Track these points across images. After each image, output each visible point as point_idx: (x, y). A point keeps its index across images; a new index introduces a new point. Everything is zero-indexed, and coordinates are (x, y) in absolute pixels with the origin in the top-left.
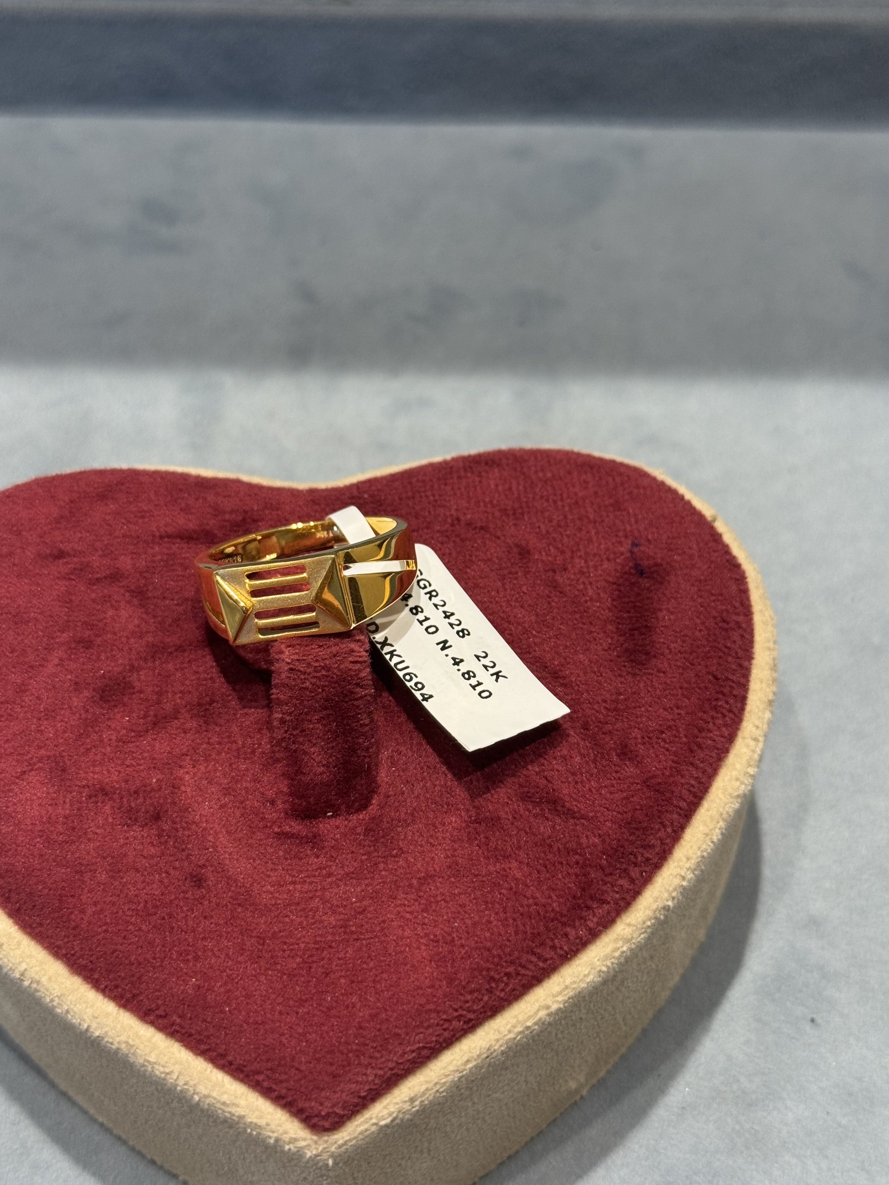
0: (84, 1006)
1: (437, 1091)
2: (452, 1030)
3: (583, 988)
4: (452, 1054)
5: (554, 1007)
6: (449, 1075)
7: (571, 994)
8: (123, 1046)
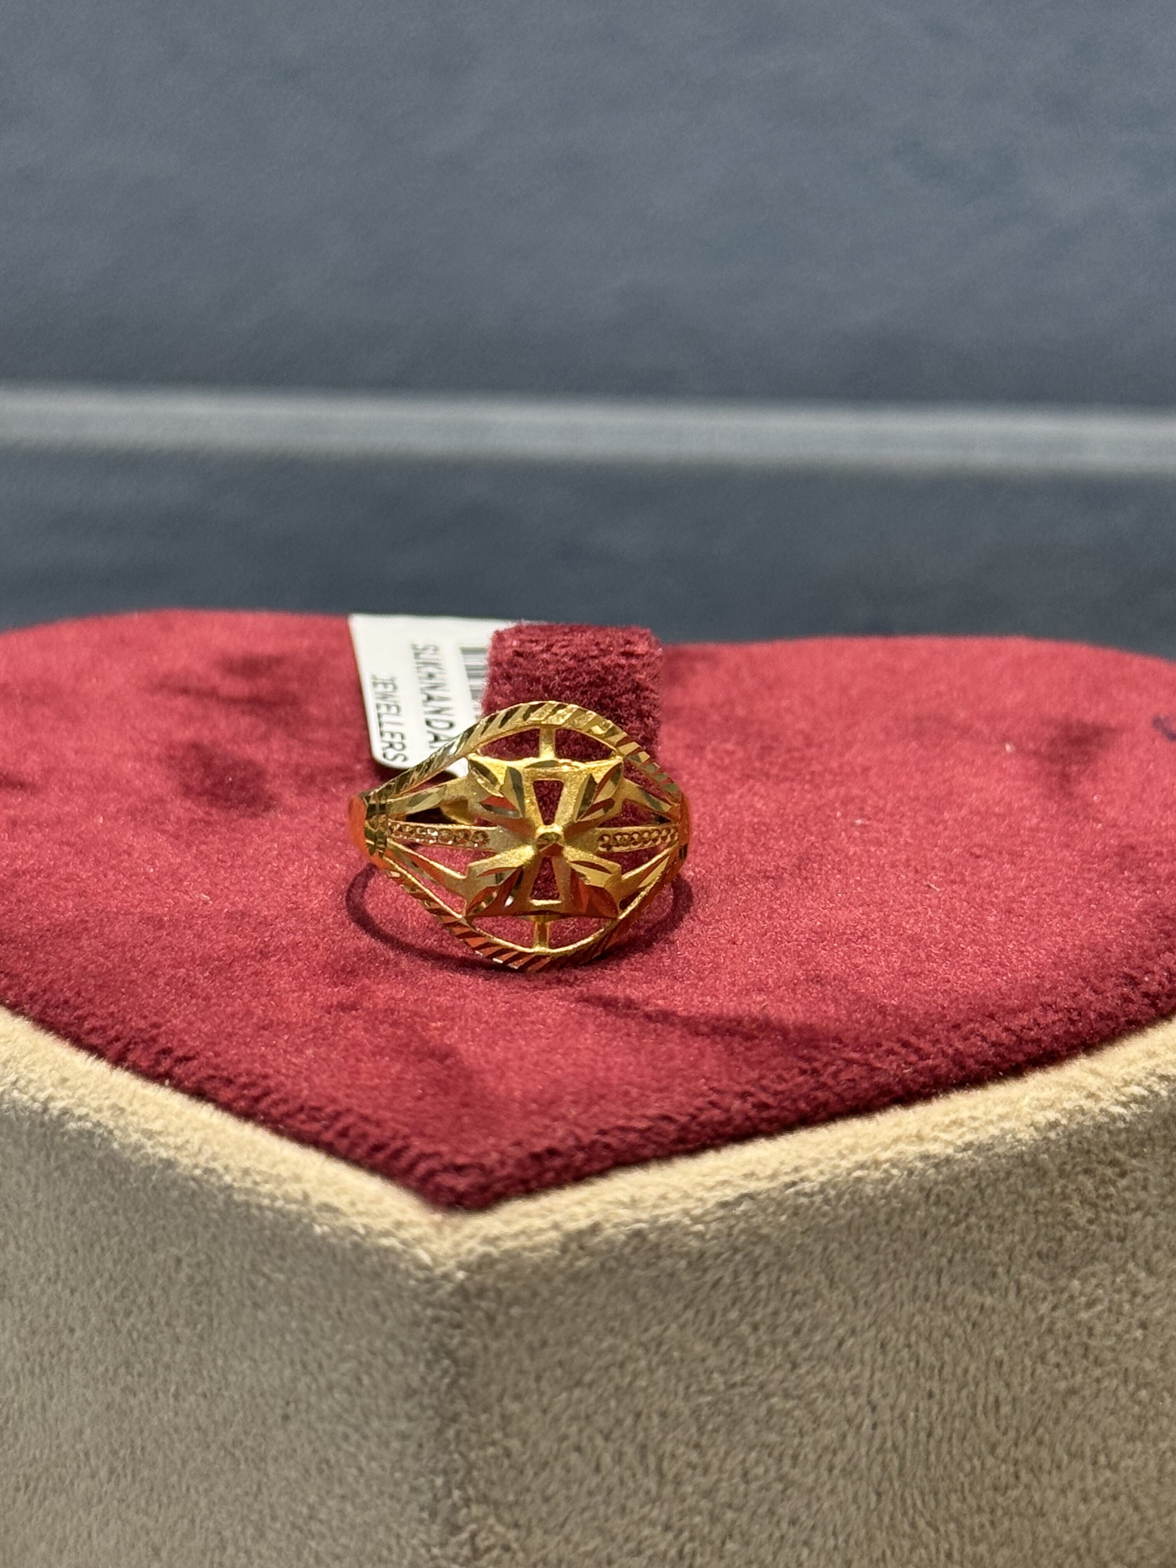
0: (47, 1068)
1: (686, 1212)
3: (992, 1137)
5: (934, 1148)
6: (711, 1189)
7: (971, 1137)
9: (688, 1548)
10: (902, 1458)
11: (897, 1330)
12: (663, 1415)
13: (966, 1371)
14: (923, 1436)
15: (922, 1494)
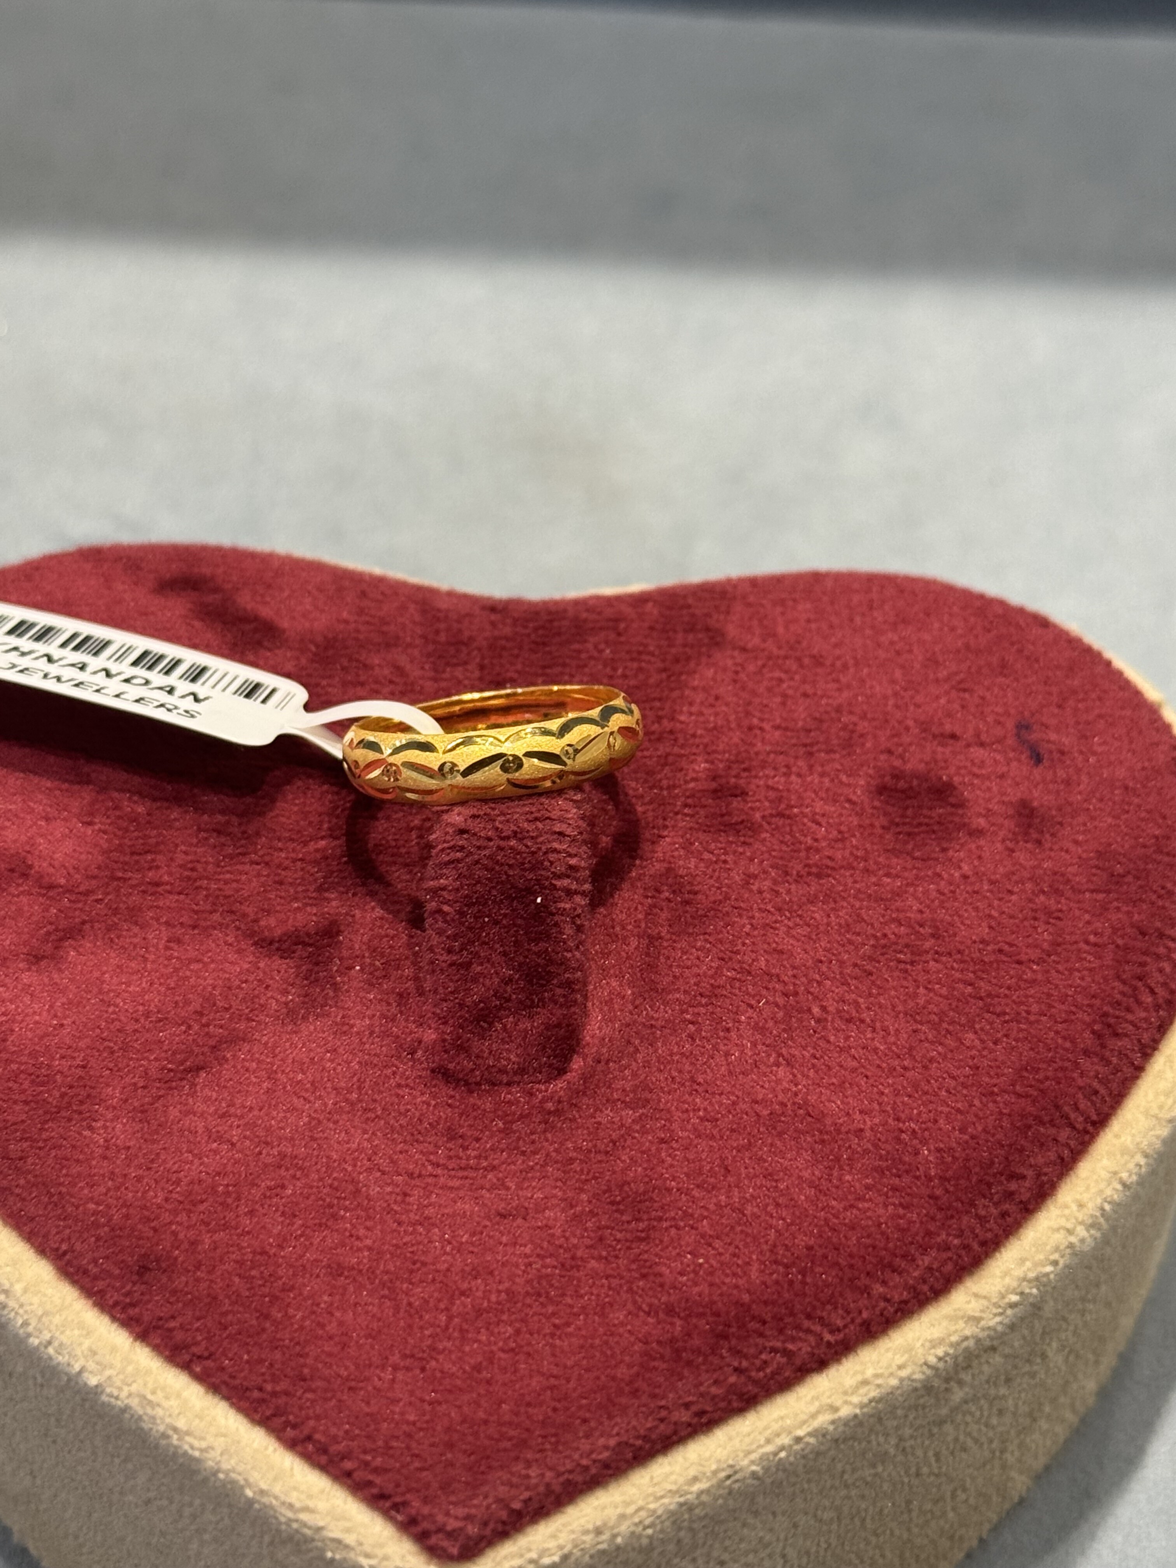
0: (76, 1332)
1: (641, 1522)
2: (675, 1423)
3: (893, 1387)
4: (670, 1464)
5: (845, 1412)
6: (662, 1497)
7: (874, 1393)
8: (134, 1403)
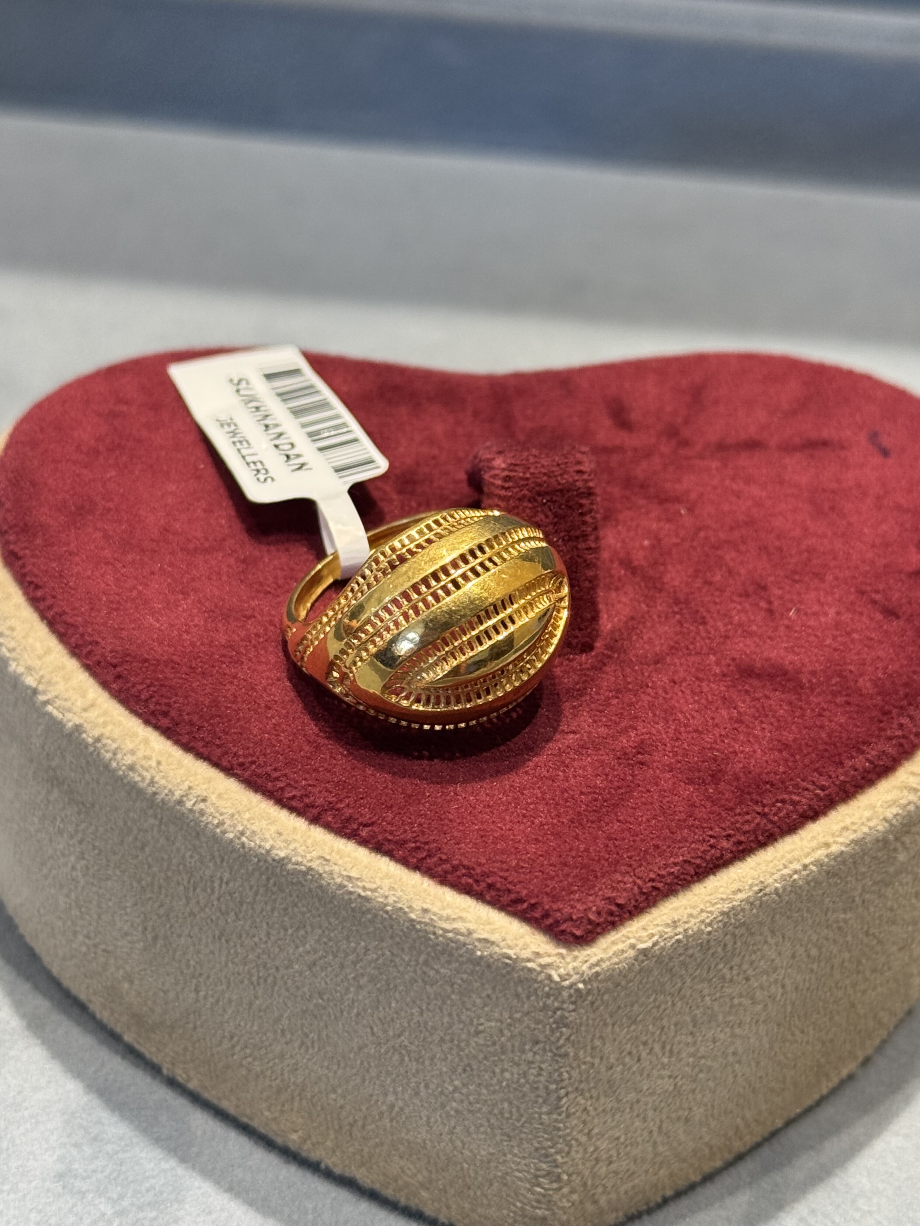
0: (264, 822)
1: (702, 922)
2: (722, 850)
3: (865, 833)
4: (718, 881)
5: (835, 849)
6: (716, 903)
8: (316, 864)
9: (680, 1083)
10: (793, 1004)
11: (801, 945)
12: (676, 1025)
13: (831, 953)
14: (805, 991)
15: (799, 1017)
